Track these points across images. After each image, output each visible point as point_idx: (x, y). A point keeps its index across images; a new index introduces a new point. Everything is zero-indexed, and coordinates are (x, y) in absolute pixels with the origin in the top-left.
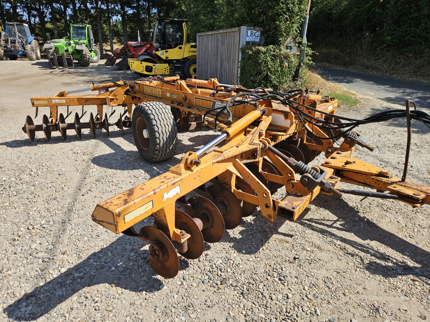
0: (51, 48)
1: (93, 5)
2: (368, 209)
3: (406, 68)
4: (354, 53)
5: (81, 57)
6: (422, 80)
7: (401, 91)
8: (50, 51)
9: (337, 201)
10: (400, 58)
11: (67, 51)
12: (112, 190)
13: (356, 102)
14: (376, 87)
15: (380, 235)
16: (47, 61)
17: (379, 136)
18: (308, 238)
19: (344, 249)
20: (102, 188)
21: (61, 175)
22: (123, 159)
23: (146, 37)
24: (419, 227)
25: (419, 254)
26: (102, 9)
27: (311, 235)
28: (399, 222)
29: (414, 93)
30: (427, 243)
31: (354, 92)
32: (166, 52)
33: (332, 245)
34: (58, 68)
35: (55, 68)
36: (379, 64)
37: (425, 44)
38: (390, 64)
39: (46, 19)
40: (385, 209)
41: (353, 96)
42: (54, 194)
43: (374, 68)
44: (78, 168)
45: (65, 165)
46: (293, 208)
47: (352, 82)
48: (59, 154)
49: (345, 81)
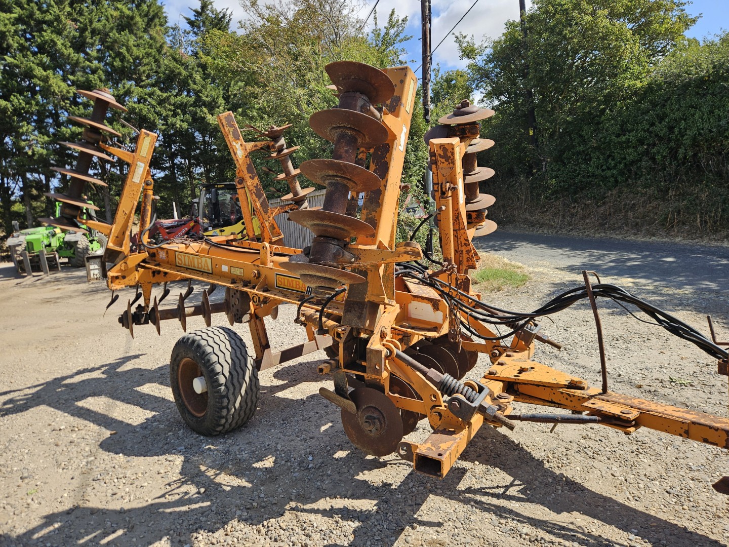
0: (20, 245)
1: (98, 170)
2: (565, 459)
3: (587, 221)
4: (509, 206)
5: (74, 253)
6: (614, 236)
7: (587, 254)
8: (17, 248)
9: (516, 453)
10: (575, 207)
11: (49, 245)
12: (123, 494)
13: (524, 279)
14: (549, 251)
15: (589, 504)
16: (12, 265)
17: (566, 330)
18: (476, 530)
19: (536, 540)
20: (104, 494)
21: (26, 478)
22: (146, 428)
23: (187, 210)
24: (645, 479)
25: (653, 528)
26: (113, 175)
27: (479, 524)
28: (615, 474)
29: (604, 255)
30: (662, 506)
31: (520, 264)
32: (221, 231)
33: (515, 536)
34: (30, 274)
35: (26, 276)
36: (547, 218)
37: (605, 185)
38: (564, 216)
39: (13, 198)
40: (591, 454)
41: (519, 270)
42: (10, 521)
43: (542, 225)
44: (61, 458)
45: (35, 458)
46: (440, 455)
47: (515, 248)
48: (24, 436)
49: (505, 246)
